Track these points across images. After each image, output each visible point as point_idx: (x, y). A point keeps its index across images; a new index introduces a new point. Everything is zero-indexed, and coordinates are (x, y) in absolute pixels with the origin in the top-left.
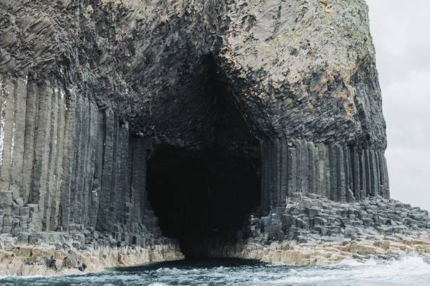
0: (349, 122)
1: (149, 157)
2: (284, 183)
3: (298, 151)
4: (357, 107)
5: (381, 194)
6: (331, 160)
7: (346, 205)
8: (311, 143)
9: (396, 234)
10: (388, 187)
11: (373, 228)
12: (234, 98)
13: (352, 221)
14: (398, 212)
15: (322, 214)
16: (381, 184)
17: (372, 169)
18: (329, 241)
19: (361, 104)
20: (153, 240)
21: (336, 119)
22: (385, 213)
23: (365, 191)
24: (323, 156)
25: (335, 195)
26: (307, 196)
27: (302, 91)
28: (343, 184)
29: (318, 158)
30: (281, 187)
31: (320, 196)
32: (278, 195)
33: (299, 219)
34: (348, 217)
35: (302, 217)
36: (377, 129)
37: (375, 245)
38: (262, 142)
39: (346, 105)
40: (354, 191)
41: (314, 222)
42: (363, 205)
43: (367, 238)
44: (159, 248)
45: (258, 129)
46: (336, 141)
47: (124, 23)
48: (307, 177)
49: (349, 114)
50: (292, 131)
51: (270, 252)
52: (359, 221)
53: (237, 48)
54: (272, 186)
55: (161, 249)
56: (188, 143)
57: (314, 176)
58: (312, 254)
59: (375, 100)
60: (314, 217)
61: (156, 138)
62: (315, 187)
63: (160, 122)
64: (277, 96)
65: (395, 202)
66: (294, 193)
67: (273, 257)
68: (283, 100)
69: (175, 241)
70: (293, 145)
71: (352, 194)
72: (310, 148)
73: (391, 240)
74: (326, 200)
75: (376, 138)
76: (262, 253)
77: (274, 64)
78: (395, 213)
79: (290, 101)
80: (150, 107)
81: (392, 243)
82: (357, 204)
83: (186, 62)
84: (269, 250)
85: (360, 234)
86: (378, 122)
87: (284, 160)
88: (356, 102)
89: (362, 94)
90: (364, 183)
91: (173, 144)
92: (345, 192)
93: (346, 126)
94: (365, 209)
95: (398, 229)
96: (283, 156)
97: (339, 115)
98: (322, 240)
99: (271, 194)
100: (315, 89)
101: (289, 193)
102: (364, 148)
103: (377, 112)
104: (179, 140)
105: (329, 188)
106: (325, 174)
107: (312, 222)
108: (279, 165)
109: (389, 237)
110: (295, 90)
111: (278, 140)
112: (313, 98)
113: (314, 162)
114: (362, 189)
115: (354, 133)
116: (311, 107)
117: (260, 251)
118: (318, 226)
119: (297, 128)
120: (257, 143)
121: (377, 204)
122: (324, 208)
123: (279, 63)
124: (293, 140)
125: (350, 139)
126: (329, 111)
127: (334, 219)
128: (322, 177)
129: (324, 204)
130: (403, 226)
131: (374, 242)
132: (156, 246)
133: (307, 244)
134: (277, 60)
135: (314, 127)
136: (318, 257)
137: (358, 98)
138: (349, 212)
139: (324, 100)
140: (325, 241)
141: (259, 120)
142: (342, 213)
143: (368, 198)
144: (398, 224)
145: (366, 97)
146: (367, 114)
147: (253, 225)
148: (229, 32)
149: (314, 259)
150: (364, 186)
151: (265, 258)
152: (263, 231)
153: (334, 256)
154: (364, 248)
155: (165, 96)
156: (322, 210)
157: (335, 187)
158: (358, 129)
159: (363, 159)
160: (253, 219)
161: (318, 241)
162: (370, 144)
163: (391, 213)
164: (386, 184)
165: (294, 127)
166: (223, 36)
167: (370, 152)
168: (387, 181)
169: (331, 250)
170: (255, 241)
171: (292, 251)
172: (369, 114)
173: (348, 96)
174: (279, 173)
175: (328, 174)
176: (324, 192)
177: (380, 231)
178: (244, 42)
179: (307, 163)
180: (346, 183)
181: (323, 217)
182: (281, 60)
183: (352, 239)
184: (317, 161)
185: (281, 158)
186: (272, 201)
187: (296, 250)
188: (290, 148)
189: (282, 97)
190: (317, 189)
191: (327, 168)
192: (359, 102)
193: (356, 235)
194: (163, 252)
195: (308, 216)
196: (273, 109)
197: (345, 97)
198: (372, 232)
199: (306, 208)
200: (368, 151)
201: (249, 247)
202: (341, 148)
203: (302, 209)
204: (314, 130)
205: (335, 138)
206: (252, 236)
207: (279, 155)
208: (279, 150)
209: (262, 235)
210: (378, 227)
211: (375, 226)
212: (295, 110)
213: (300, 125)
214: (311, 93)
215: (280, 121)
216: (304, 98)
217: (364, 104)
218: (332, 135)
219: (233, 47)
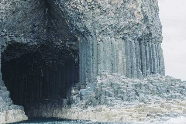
0: (138, 24)
1: (3, 51)
2: (95, 66)
3: (104, 44)
4: (143, 14)
5: (160, 72)
6: (126, 50)
7: (138, 80)
8: (113, 39)
9: (175, 99)
10: (164, 68)
11: (158, 96)
12: (60, 9)
13: (144, 91)
14: (173, 84)
15: (123, 87)
16: (160, 66)
17: (153, 56)
18: (129, 105)
19: (146, 12)
20: (7, 107)
21: (129, 22)
22: (165, 85)
23: (149, 71)
24: (121, 47)
25: (130, 73)
26: (111, 75)
27: (106, 4)
28: (135, 66)
29: (118, 49)
30: (93, 69)
31: (119, 75)
32: (91, 74)
33: (107, 90)
34: (140, 88)
35: (109, 89)
36: (156, 28)
37: (161, 106)
38: (79, 38)
39: (136, 13)
40: (142, 71)
41: (117, 92)
42: (149, 80)
43: (155, 102)
44: (11, 112)
45: (76, 30)
46: (129, 37)
48: (110, 62)
49: (138, 18)
50: (100, 31)
51: (88, 113)
52: (148, 91)
54: (87, 69)
55: (12, 113)
56: (29, 41)
57: (115, 61)
58: (119, 114)
59: (155, 9)
60: (117, 89)
61: (7, 37)
62: (116, 69)
63: (10, 26)
64: (90, 7)
65: (170, 77)
66: (102, 73)
67: (90, 117)
68: (93, 10)
69: (21, 107)
70: (101, 40)
71: (141, 72)
72: (112, 42)
73: (171, 103)
74: (124, 77)
75: (156, 35)
76: (82, 114)
78: (172, 85)
79: (98, 10)
80: (4, 16)
81: (172, 105)
82: (145, 79)
84: (87, 112)
85: (150, 100)
86: (156, 24)
87: (95, 51)
88: (143, 10)
89: (146, 5)
90: (149, 65)
91: (19, 41)
92: (136, 72)
93: (136, 27)
94: (151, 83)
95: (176, 96)
96: (94, 48)
97: (132, 20)
98: (124, 104)
99: (87, 74)
100: (115, 2)
101: (99, 73)
102: (148, 42)
103: (156, 17)
104: (23, 39)
105: (126, 69)
106: (123, 59)
107: (116, 92)
108: (91, 54)
109: (170, 101)
110: (102, 3)
111: (90, 37)
112: (114, 8)
113: (115, 51)
114: (147, 69)
115: (142, 32)
116: (113, 14)
117: (80, 113)
118: (121, 95)
119: (103, 29)
120: (76, 40)
121: (159, 79)
122: (123, 82)
124: (101, 37)
125: (139, 36)
126: (125, 17)
127: (131, 90)
128: (121, 62)
129: (123, 80)
130: (178, 94)
131: (160, 105)
132: (10, 111)
133: (114, 107)
135: (115, 27)
136: (123, 115)
137: (143, 8)
138: (140, 85)
139: (121, 9)
140: (127, 105)
141: (78, 24)
142: (136, 85)
143: (151, 76)
144: (174, 93)
145: (149, 7)
146: (150, 19)
147: (75, 95)
149: (121, 117)
150: (149, 68)
151: (85, 118)
152: (81, 99)
153: (135, 114)
154: (154, 109)
155: (13, 9)
156: (122, 84)
157: (130, 68)
158: (144, 29)
159: (147, 49)
160: (74, 91)
161: (122, 105)
162: (152, 39)
163: (169, 85)
164: (162, 66)
165: (101, 28)
167: (152, 45)
168: (163, 64)
169: (132, 111)
170: (77, 106)
171: (105, 112)
172: (151, 18)
173: (137, 6)
174: (92, 60)
175: (125, 60)
176: (122, 72)
177: (162, 97)
179: (111, 52)
180: (137, 66)
181: (124, 88)
183: (145, 103)
184: (117, 51)
185: (93, 49)
186: (87, 79)
187: (108, 112)
188: (99, 43)
189: (92, 8)
190: (117, 69)
191: (124, 56)
192: (145, 11)
193: (147, 100)
194: (14, 114)
195: (113, 88)
196: (86, 16)
197: (135, 7)
198: (158, 98)
199: (111, 83)
200: (150, 44)
201: (73, 110)
202: (133, 42)
203: (109, 84)
204: (115, 30)
205: (129, 35)
206: (74, 103)
207: (91, 47)
208: (91, 44)
209: (81, 101)
210: (161, 95)
211: (159, 94)
212: (101, 16)
213: (106, 27)
214: (112, 5)
215: (92, 24)
216: (108, 8)
217: (147, 12)
218: (127, 33)
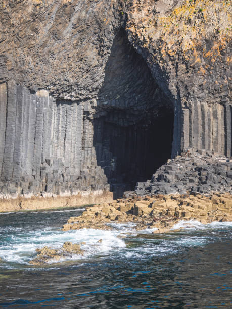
8: (205, 103)
21: (229, 81)
24: (217, 115)
25: (228, 150)
27: (194, 57)
29: (212, 117)
46: (231, 101)
47: (20, 8)
53: (141, 22)
57: (206, 133)
62: (207, 143)
64: (173, 62)
72: (204, 108)
77: (170, 34)
79: (183, 66)
83: (98, 36)
100: (208, 54)
105: (224, 144)
110: (188, 56)
116: (204, 71)
123: (174, 33)
126: (222, 74)
128: (215, 135)
134: (173, 30)
135: (208, 88)
139: (217, 64)
148: (134, 8)
157: (229, 142)
166: (128, 12)
175: (223, 132)
178: (147, 16)
182: (176, 30)
188: (183, 109)
190: (209, 145)
191: (223, 126)
196: (170, 74)
204: (207, 92)
213: (193, 88)
216: (197, 63)
219: (137, 21)
